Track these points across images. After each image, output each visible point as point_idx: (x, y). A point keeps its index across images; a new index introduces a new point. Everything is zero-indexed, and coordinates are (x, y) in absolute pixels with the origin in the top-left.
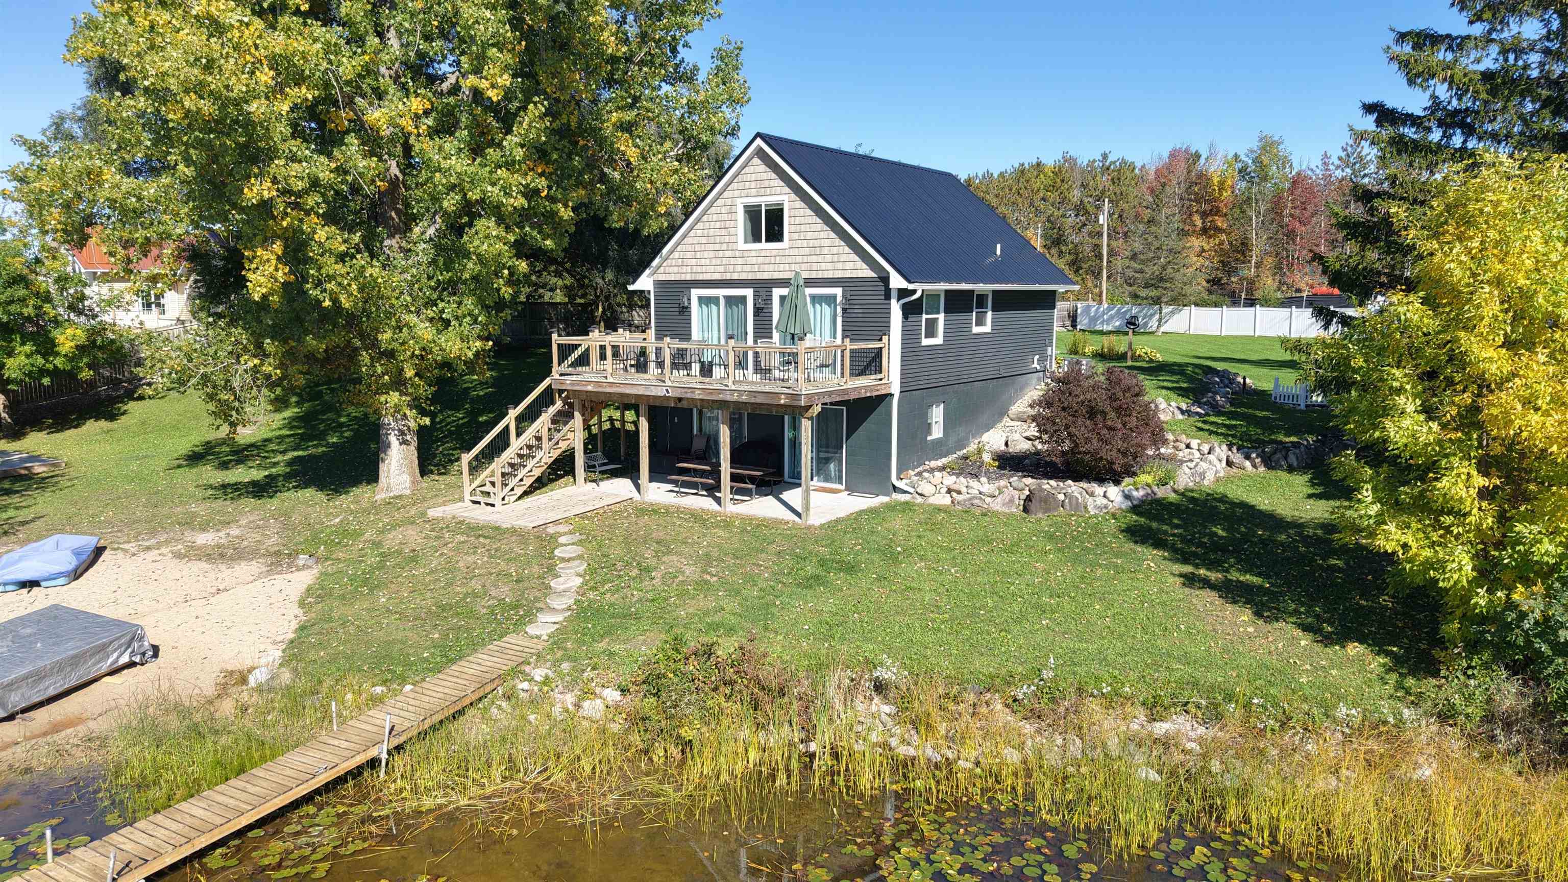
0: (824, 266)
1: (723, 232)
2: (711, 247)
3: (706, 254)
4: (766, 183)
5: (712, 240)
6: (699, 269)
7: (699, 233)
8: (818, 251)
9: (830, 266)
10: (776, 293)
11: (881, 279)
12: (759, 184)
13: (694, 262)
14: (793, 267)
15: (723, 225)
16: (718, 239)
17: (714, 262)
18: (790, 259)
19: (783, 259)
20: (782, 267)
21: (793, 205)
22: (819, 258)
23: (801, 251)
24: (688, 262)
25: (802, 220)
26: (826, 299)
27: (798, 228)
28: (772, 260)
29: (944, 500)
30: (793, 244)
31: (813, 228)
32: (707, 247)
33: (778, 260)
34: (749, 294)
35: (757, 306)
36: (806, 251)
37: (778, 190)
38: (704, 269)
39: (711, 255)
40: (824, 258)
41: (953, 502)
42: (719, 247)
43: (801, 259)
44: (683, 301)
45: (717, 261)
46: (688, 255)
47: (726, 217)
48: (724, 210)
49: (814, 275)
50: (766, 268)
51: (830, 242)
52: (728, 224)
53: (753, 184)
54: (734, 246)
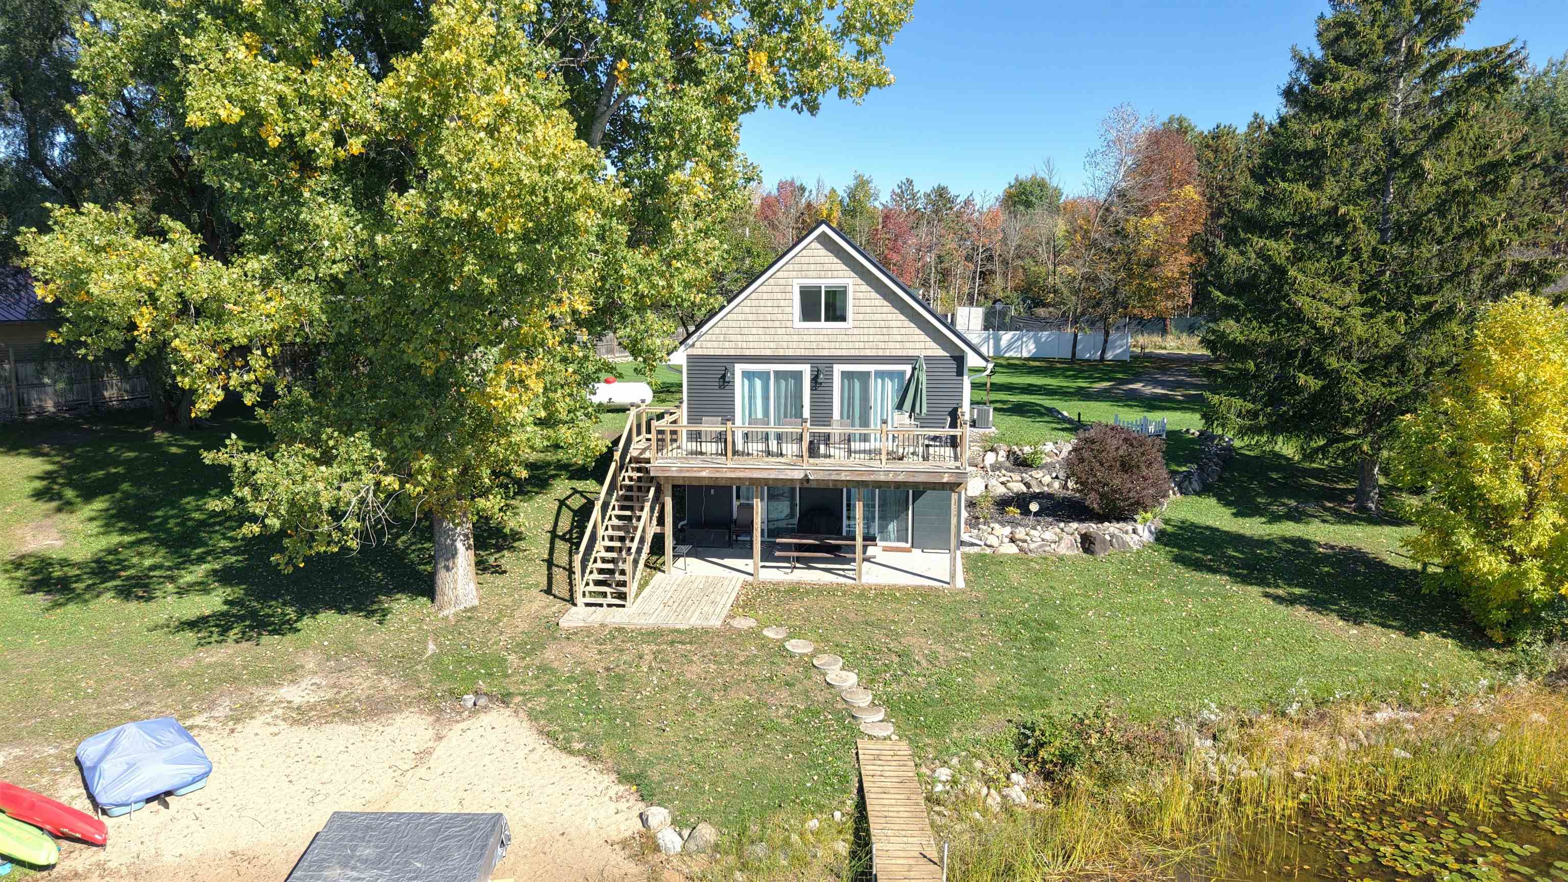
0: (891, 345)
1: (776, 310)
4: (826, 267)
5: (761, 317)
6: (744, 345)
7: (747, 310)
10: (838, 369)
11: (954, 358)
12: (819, 267)
13: (739, 338)
14: (857, 345)
15: (776, 303)
16: (769, 317)
17: (763, 338)
18: (854, 338)
19: (846, 338)
20: (844, 345)
21: (858, 288)
22: (886, 338)
23: (866, 331)
24: (733, 338)
25: (867, 302)
26: (891, 375)
27: (863, 310)
28: (834, 338)
29: (1012, 549)
30: (857, 324)
31: (879, 310)
32: (756, 324)
33: (840, 338)
34: (806, 370)
35: (815, 380)
36: (872, 331)
37: (841, 274)
38: (751, 345)
39: (761, 331)
40: (892, 338)
41: (1021, 550)
42: (770, 324)
43: (866, 338)
44: (724, 376)
45: (768, 338)
46: (731, 331)
47: (779, 296)
48: (776, 289)
49: (881, 353)
50: (826, 345)
51: (899, 324)
52: (782, 303)
53: (813, 267)
54: (789, 324)
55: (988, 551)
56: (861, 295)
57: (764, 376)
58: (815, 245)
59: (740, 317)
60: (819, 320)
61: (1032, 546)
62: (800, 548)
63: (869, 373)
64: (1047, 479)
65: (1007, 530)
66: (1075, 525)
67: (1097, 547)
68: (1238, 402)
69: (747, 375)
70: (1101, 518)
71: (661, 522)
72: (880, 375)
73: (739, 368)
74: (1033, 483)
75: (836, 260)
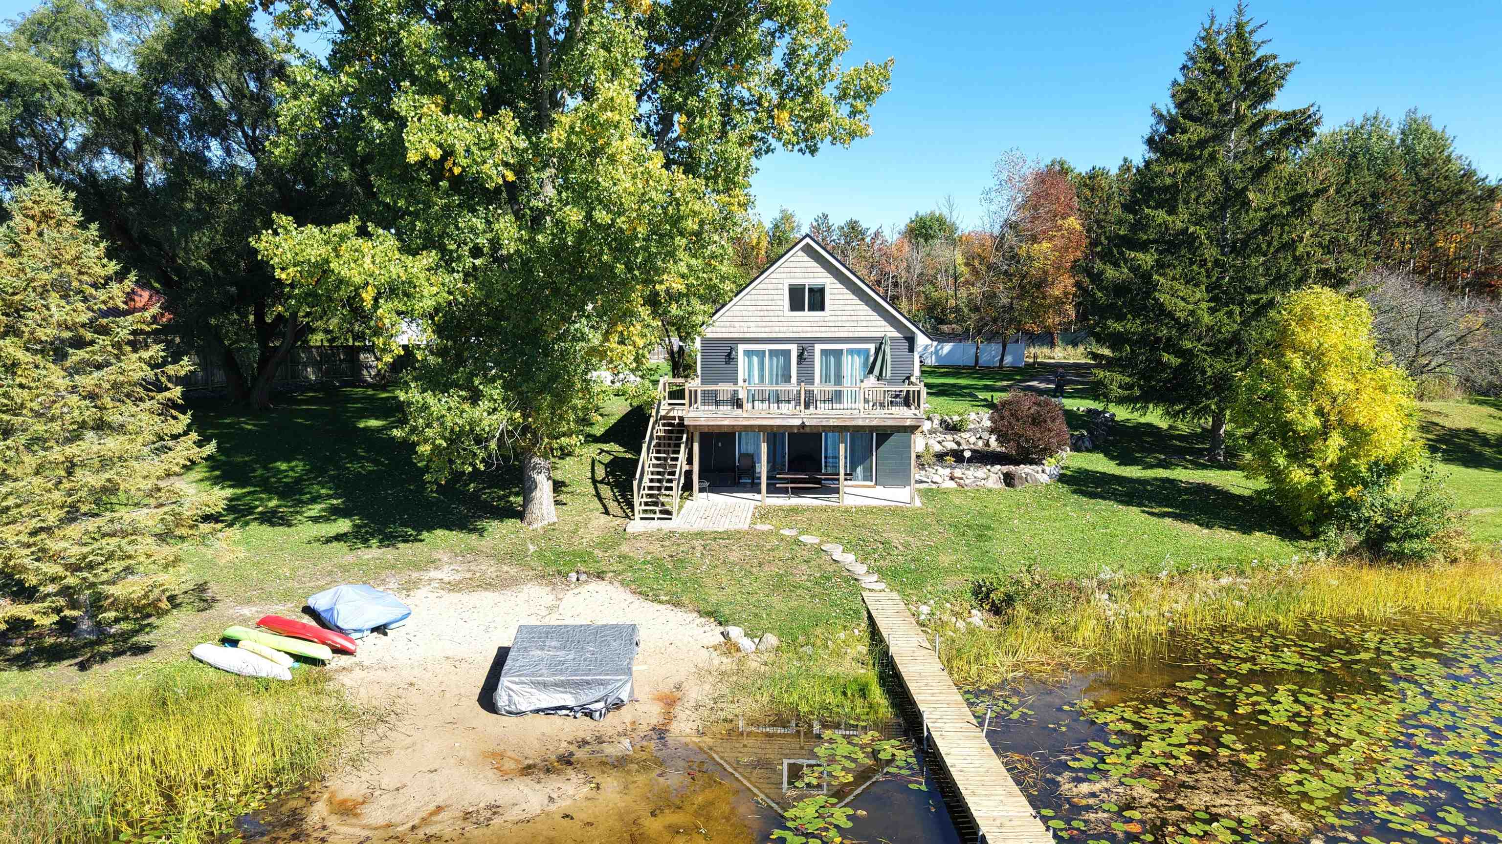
0: (859, 329)
1: (770, 303)
2: (759, 314)
3: (753, 319)
4: (809, 270)
5: (759, 308)
6: (746, 330)
7: (748, 303)
8: (854, 318)
9: (865, 329)
10: (818, 347)
11: (906, 338)
12: (803, 270)
13: (742, 324)
14: (833, 329)
15: (770, 297)
16: (765, 308)
17: (760, 324)
18: (831, 324)
19: (824, 324)
20: (823, 329)
21: (834, 286)
22: (855, 324)
23: (840, 318)
24: (737, 324)
25: (841, 297)
26: (858, 352)
27: (836, 302)
28: (815, 324)
29: (952, 485)
30: (833, 313)
31: (850, 302)
32: (755, 313)
33: (820, 324)
34: (794, 348)
35: (800, 357)
36: (844, 318)
37: (820, 275)
38: (751, 330)
39: (758, 319)
40: (859, 324)
41: (959, 485)
42: (766, 313)
43: (840, 324)
44: (730, 354)
45: (764, 324)
46: (736, 319)
47: (773, 292)
48: (770, 286)
49: (851, 335)
50: (809, 329)
51: (865, 313)
52: (776, 297)
53: (798, 270)
54: (780, 313)
55: (934, 486)
56: (836, 291)
57: (761, 354)
58: (801, 253)
59: (742, 308)
60: (804, 310)
61: (967, 482)
62: (793, 481)
63: (842, 350)
64: (973, 440)
65: (948, 471)
66: (998, 467)
67: (1016, 482)
68: (1119, 377)
69: (748, 353)
70: (1017, 463)
71: (690, 461)
72: (851, 352)
73: (741, 348)
74: (962, 442)
75: (816, 265)
